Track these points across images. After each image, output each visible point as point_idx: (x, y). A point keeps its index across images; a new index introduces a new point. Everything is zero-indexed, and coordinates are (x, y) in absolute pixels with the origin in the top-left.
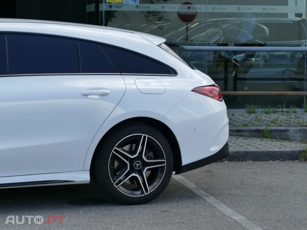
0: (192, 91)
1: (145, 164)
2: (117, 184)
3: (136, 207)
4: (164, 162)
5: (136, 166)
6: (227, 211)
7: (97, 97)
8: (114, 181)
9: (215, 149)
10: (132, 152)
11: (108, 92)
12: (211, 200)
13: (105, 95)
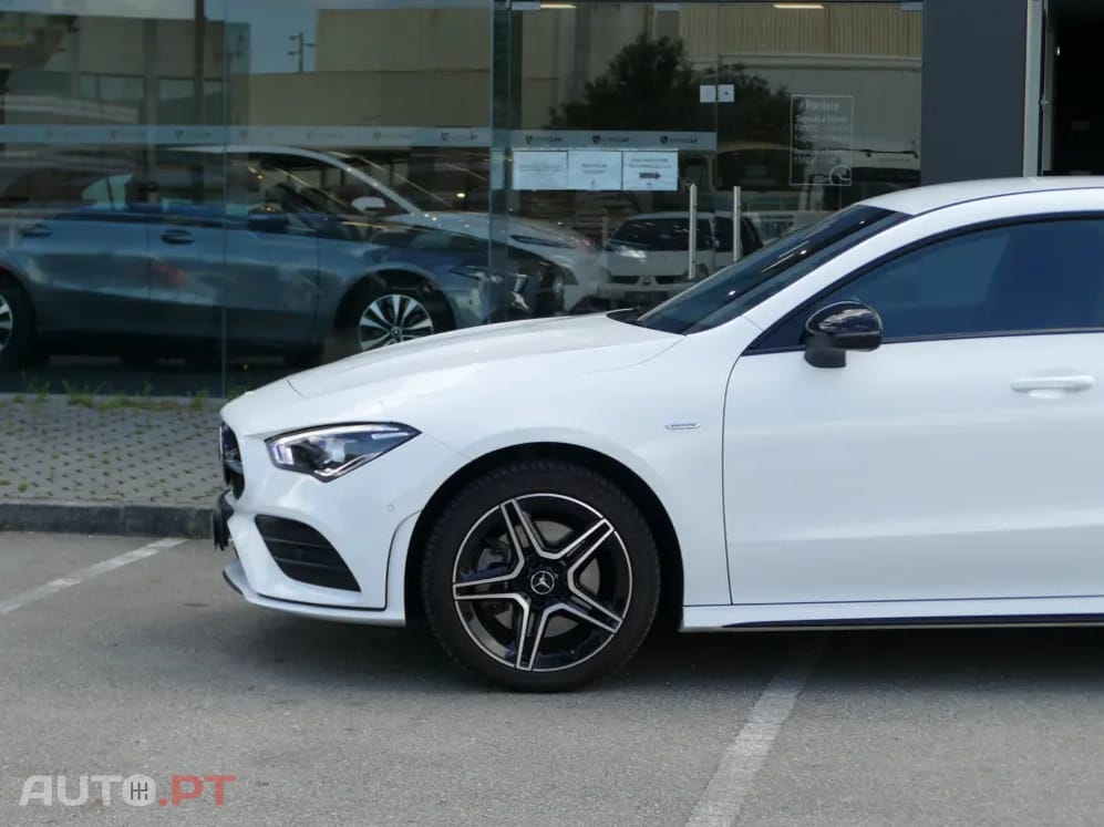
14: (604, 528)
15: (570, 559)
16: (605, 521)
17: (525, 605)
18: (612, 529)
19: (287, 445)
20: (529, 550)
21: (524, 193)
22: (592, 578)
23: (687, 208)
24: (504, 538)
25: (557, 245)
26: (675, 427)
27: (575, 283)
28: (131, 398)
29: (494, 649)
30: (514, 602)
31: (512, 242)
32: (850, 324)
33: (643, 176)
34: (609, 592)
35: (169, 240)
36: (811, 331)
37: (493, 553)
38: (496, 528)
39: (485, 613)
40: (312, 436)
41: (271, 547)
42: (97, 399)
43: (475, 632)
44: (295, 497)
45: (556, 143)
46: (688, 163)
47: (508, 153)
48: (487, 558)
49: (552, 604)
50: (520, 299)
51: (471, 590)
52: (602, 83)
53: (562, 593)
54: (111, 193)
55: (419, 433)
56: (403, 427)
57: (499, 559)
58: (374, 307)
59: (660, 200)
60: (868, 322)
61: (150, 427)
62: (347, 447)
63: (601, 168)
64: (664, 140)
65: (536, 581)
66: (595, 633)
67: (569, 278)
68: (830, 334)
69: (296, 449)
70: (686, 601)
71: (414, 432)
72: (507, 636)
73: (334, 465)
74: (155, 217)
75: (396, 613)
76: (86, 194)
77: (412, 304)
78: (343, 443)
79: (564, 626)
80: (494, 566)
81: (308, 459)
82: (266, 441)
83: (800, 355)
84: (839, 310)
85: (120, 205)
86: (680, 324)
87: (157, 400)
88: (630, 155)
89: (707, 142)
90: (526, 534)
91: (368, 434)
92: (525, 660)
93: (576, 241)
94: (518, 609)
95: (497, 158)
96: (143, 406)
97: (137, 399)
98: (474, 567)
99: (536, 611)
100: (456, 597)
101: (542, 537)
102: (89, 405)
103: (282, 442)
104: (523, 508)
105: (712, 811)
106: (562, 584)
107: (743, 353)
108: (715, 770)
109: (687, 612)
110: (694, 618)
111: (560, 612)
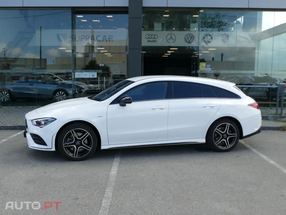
1: (228, 136)
2: (216, 144)
4: (236, 135)
10: (223, 131)
12: (254, 150)
13: (212, 107)
14: (88, 134)
15: (82, 139)
16: (88, 132)
17: (75, 147)
18: (89, 134)
19: (35, 121)
20: (75, 138)
21: (77, 78)
22: (86, 142)
23: (98, 79)
24: (71, 136)
25: (81, 84)
26: (99, 117)
27: (84, 89)
28: (24, 107)
29: (71, 155)
30: (73, 146)
31: (76, 84)
32: (127, 99)
33: (92, 76)
34: (89, 144)
35: (30, 85)
36: (120, 101)
37: (70, 138)
38: (70, 134)
39: (69, 148)
40: (39, 120)
41: (33, 138)
42: (19, 107)
43: (67, 152)
44: (36, 130)
45: (81, 72)
46: (98, 74)
47: (75, 73)
48: (69, 139)
49: (80, 146)
50: (77, 92)
51: (66, 145)
52: (87, 65)
53: (81, 145)
54: (23, 79)
55: (56, 119)
56: (53, 118)
57: (71, 139)
58: (58, 93)
59: (94, 79)
61: (25, 111)
62: (44, 122)
63: (86, 75)
64: (95, 71)
65: (77, 143)
66: (87, 151)
67: (83, 89)
68: (124, 101)
69: (36, 122)
72: (72, 152)
73: (42, 125)
74: (29, 82)
75: (54, 149)
76: (20, 79)
77: (63, 93)
78: (44, 121)
79: (82, 150)
80: (70, 141)
81: (39, 124)
82: (31, 121)
83: (119, 104)
84: (124, 97)
85: (24, 80)
86: (99, 100)
87: (28, 107)
88: (91, 73)
89: (100, 71)
90: (75, 135)
91: (48, 120)
92: (76, 156)
93: (84, 84)
94: (74, 148)
95: (73, 74)
96: (26, 108)
97: (25, 107)
98: (66, 141)
99: (77, 148)
100: (64, 146)
101: (78, 136)
102: (18, 108)
103: (34, 121)
104: (74, 131)
105: (109, 191)
106: (81, 143)
107: (110, 104)
108: (108, 179)
109: (102, 146)
110: (103, 147)
111: (81, 148)
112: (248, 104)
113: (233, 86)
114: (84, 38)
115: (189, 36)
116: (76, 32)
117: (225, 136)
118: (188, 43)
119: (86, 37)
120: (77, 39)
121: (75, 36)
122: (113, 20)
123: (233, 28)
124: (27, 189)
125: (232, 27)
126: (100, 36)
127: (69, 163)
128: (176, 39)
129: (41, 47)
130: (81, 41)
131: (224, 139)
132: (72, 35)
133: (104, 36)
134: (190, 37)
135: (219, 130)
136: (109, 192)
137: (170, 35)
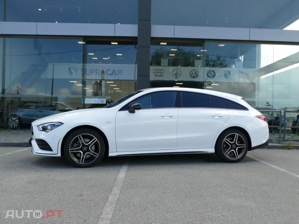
0: (256, 117)
1: (237, 146)
2: (226, 154)
3: (234, 164)
4: (244, 146)
5: (233, 147)
6: (274, 167)
7: (218, 117)
8: (224, 153)
9: (264, 141)
10: (232, 141)
11: (222, 115)
13: (221, 117)
14: (95, 139)
15: (90, 145)
16: (96, 138)
18: (97, 140)
20: (83, 144)
22: (93, 148)
24: (78, 142)
26: (107, 122)
29: (76, 160)
30: (80, 152)
32: (136, 106)
34: (96, 150)
36: (129, 107)
38: (77, 140)
39: (75, 154)
40: (45, 125)
41: (38, 144)
43: (73, 157)
44: (42, 135)
46: (107, 100)
48: (75, 145)
49: (87, 152)
51: (73, 150)
56: (61, 123)
57: (77, 145)
60: (139, 105)
63: (96, 101)
64: (104, 97)
65: (84, 149)
66: (94, 157)
68: (133, 107)
69: (43, 127)
70: (109, 151)
71: (63, 124)
72: (79, 158)
73: (49, 130)
75: (59, 155)
78: (50, 126)
79: (89, 156)
80: (77, 146)
81: (44, 129)
82: (38, 126)
83: (128, 111)
84: (133, 104)
88: (100, 99)
89: (109, 97)
90: (82, 141)
91: (55, 124)
92: (82, 162)
94: (81, 153)
98: (73, 146)
99: (84, 154)
100: (70, 152)
101: (85, 141)
103: (40, 126)
104: (82, 136)
105: (116, 189)
106: (88, 149)
107: (119, 111)
108: (116, 181)
109: (109, 153)
110: (111, 154)
111: (88, 154)
112: (255, 116)
113: (240, 99)
114: (94, 72)
115: (193, 72)
116: (87, 66)
117: (234, 146)
118: (193, 78)
119: (96, 70)
120: (88, 72)
121: (86, 70)
122: (122, 58)
123: (234, 66)
124: (27, 188)
125: (233, 64)
126: (110, 70)
127: (74, 169)
128: (181, 74)
129: (53, 79)
130: (92, 74)
131: (233, 149)
132: (83, 69)
133: (114, 70)
134: (195, 72)
135: (228, 140)
136: (116, 191)
137: (176, 70)
